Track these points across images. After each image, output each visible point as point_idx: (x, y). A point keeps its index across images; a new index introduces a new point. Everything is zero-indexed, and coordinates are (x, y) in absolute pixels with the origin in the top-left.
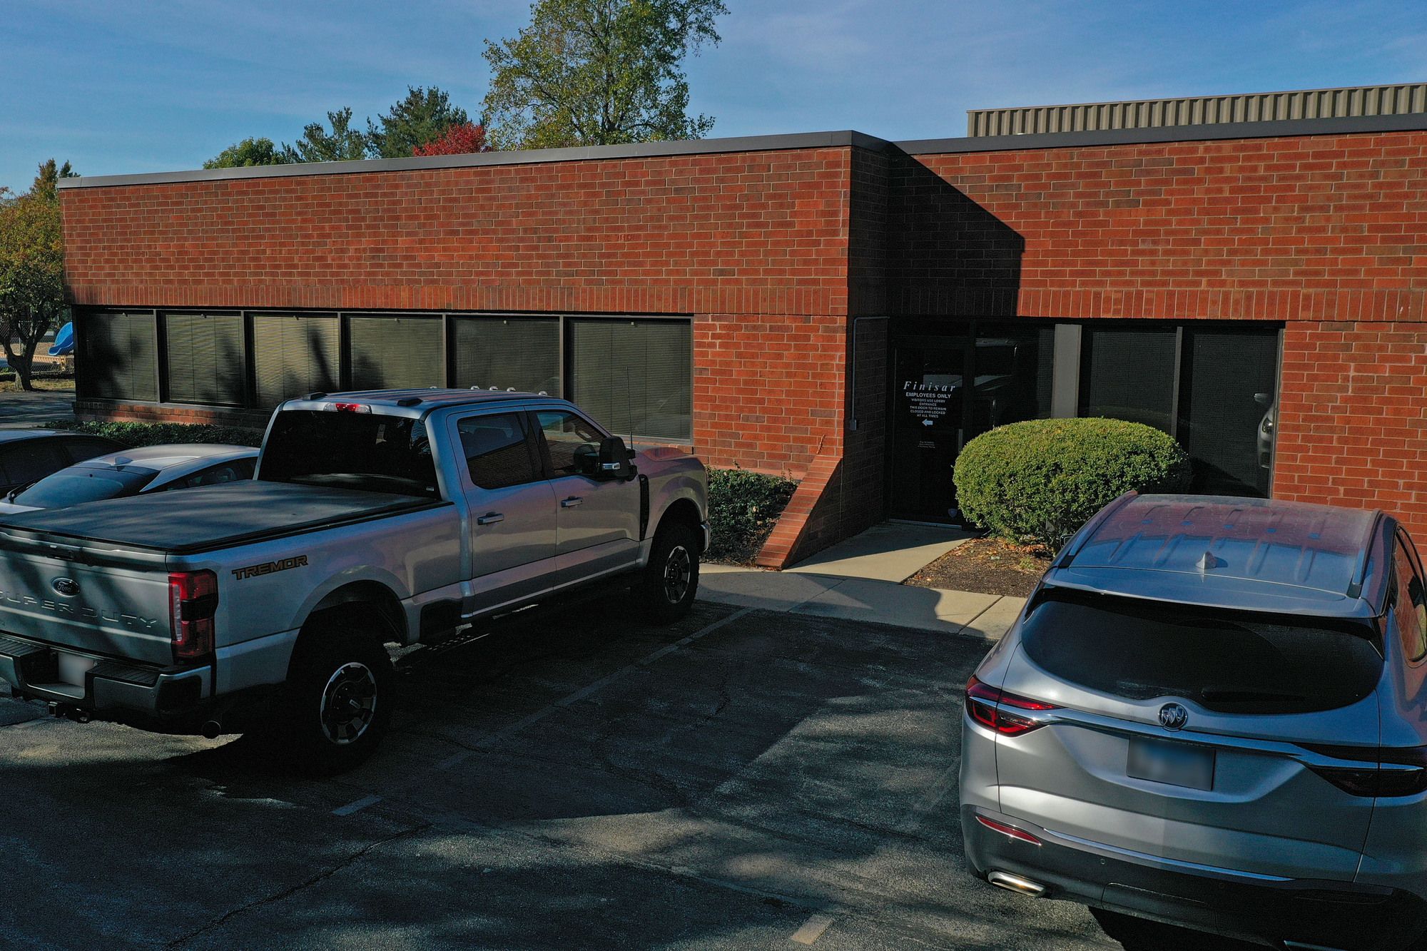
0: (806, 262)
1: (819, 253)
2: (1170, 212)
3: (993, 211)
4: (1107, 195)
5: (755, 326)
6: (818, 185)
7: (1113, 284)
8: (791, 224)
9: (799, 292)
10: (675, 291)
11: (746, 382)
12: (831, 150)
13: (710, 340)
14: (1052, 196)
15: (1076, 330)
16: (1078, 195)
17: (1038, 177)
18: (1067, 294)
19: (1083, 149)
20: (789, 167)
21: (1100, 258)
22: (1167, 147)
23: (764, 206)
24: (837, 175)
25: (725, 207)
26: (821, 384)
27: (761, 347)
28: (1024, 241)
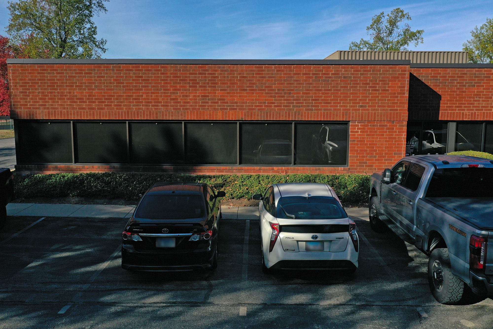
0: (393, 103)
1: (398, 100)
2: (484, 89)
3: (432, 87)
4: (466, 83)
5: (374, 125)
6: (398, 78)
7: (467, 110)
8: (388, 90)
9: (391, 113)
10: (343, 113)
11: (370, 144)
12: (403, 66)
13: (356, 130)
14: (450, 83)
15: (455, 124)
16: (458, 83)
17: (446, 77)
18: (454, 113)
19: (459, 69)
20: (388, 71)
21: (463, 102)
24: (405, 74)
26: (398, 144)
27: (376, 132)
28: (441, 97)
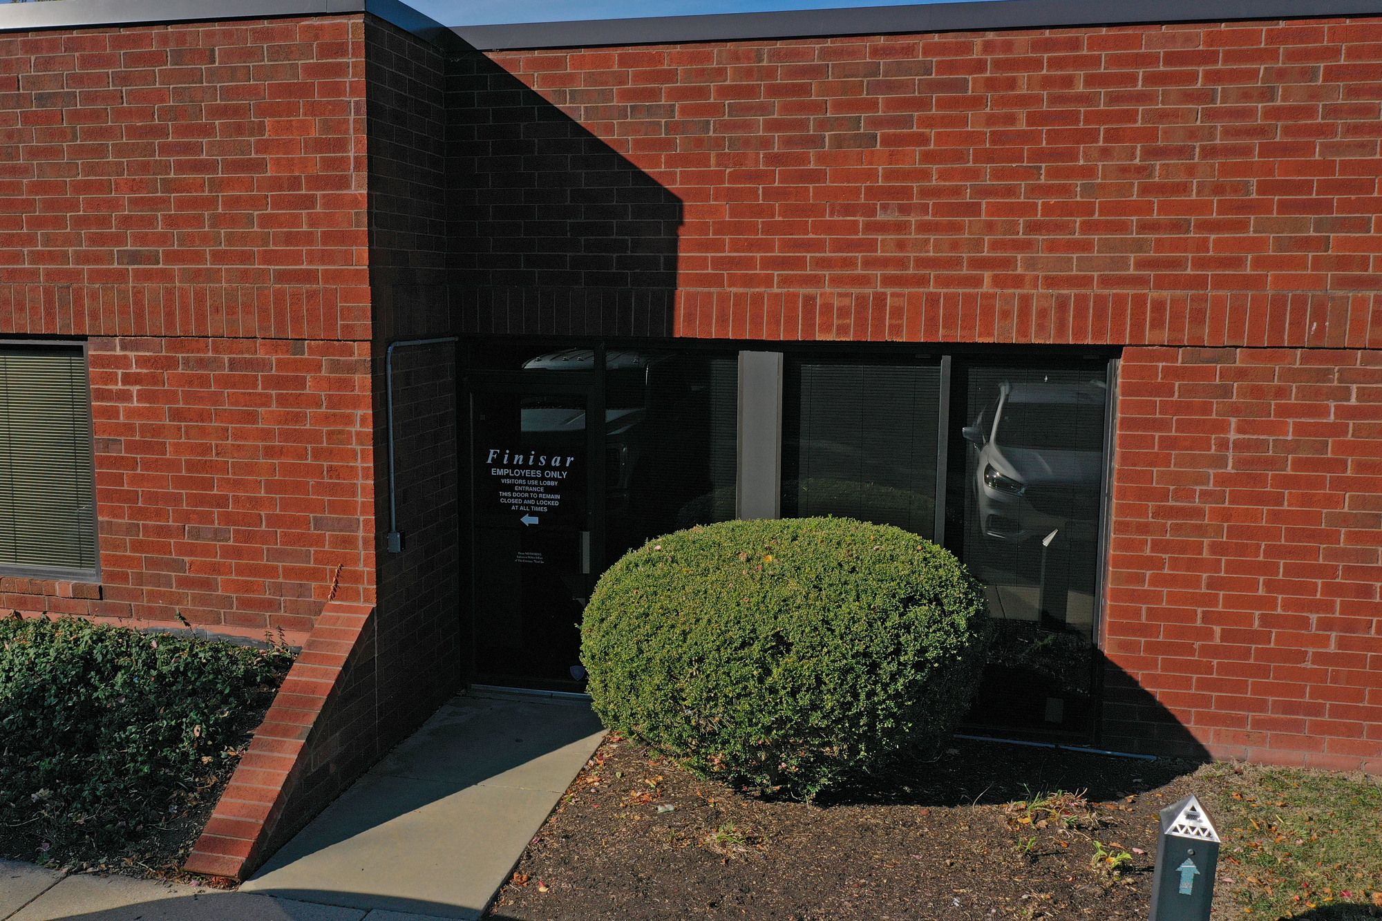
0: (290, 239)
1: (313, 222)
2: (928, 157)
3: (629, 153)
4: (822, 125)
5: (201, 360)
6: (305, 90)
7: (836, 281)
8: (259, 165)
9: (279, 296)
10: (48, 293)
11: (191, 466)
12: (327, 22)
13: (120, 386)
14: (726, 126)
15: (774, 360)
16: (773, 126)
17: (702, 92)
18: (757, 299)
19: (779, 44)
20: (249, 54)
21: (811, 236)
22: (920, 42)
23: (207, 131)
24: (340, 69)
25: (133, 132)
26: (330, 469)
27: (215, 399)
28: (681, 208)
